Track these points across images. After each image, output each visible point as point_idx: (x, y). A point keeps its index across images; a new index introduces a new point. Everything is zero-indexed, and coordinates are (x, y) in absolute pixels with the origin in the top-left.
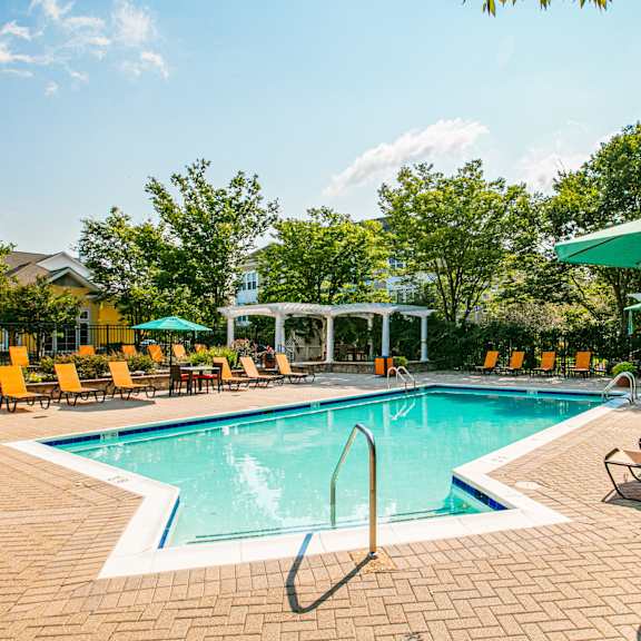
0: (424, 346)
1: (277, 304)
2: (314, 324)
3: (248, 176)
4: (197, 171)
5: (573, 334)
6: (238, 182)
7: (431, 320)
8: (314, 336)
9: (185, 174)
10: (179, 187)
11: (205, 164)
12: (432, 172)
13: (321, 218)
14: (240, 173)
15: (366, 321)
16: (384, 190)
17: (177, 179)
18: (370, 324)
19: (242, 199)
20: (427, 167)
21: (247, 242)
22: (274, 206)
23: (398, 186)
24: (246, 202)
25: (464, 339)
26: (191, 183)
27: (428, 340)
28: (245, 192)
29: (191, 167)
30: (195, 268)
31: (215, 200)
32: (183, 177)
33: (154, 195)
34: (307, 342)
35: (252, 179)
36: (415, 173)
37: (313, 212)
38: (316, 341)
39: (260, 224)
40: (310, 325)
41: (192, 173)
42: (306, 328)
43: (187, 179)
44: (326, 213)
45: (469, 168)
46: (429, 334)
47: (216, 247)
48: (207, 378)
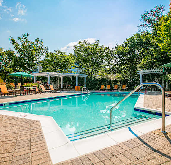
0: (85, 84)
1: (49, 72)
2: (56, 79)
3: (40, 39)
4: (25, 36)
5: (121, 81)
6: (37, 41)
7: (87, 78)
8: (56, 82)
9: (22, 37)
10: (20, 40)
11: (28, 35)
12: (87, 42)
13: (58, 53)
14: (38, 38)
15: (70, 78)
16: (75, 46)
17: (19, 38)
18: (71, 79)
19: (38, 45)
20: (86, 41)
21: (39, 57)
22: (47, 48)
23: (79, 45)
24: (39, 46)
25: (95, 82)
26: (24, 40)
27: (86, 82)
28: (39, 44)
29: (24, 35)
30: (24, 63)
31: (30, 45)
32: (21, 38)
33: (12, 42)
34: (55, 83)
35: (41, 40)
36: (83, 42)
37: (56, 51)
38: (56, 83)
39: (43, 52)
40: (55, 79)
41: (24, 37)
42: (54, 80)
43: (22, 38)
44: (59, 52)
45: (96, 42)
46: (86, 81)
47: (31, 57)
48: (31, 90)
